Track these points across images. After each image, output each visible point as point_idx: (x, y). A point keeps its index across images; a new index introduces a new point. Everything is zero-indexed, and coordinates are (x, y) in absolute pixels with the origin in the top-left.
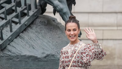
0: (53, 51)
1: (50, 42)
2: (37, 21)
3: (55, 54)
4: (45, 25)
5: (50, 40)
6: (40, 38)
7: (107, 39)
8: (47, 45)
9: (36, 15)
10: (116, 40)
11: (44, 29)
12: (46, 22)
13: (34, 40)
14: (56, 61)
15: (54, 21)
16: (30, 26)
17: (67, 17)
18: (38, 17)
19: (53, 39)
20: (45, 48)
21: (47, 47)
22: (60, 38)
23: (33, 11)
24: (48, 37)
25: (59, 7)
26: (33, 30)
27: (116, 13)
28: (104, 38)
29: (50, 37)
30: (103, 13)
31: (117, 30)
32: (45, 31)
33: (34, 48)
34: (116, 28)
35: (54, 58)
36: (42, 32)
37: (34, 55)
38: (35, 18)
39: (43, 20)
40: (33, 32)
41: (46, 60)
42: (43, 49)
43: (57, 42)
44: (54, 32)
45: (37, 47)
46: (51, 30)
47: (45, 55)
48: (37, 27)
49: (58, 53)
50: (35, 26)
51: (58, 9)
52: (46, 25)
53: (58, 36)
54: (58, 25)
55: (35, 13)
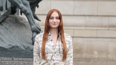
0: (18, 43)
1: (16, 36)
2: (7, 20)
3: (19, 46)
4: (13, 23)
5: (17, 35)
6: (8, 33)
7: (77, 37)
8: (13, 39)
9: (7, 15)
10: (84, 37)
11: (12, 26)
12: (14, 21)
13: (3, 34)
14: (20, 51)
15: (22, 20)
16: (1, 24)
17: (29, 17)
18: (8, 16)
19: (19, 34)
20: (12, 41)
21: (13, 40)
22: (25, 34)
23: (4, 12)
24: (15, 33)
25: (23, 9)
26: (3, 26)
27: (84, 16)
28: (74, 36)
29: (16, 33)
30: (74, 15)
31: (85, 29)
32: (13, 27)
33: (2, 41)
34: (84, 28)
35: (18, 49)
36: (10, 28)
37: (2, 46)
38: (6, 17)
39: (12, 19)
40: (3, 28)
41: (12, 50)
42: (10, 42)
43: (22, 37)
44: (21, 29)
45: (5, 40)
46: (18, 27)
47: (11, 46)
48: (6, 24)
49: (22, 45)
50: (5, 23)
51: (22, 10)
52: (15, 23)
53: (23, 32)
54: (24, 23)
55: (5, 13)
